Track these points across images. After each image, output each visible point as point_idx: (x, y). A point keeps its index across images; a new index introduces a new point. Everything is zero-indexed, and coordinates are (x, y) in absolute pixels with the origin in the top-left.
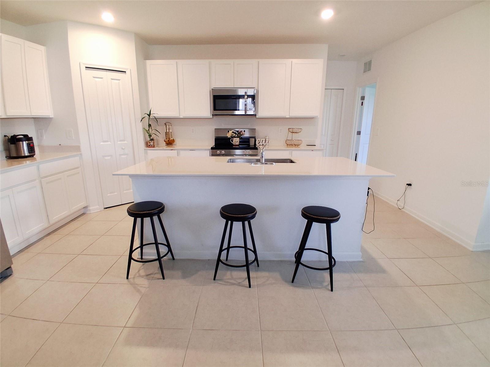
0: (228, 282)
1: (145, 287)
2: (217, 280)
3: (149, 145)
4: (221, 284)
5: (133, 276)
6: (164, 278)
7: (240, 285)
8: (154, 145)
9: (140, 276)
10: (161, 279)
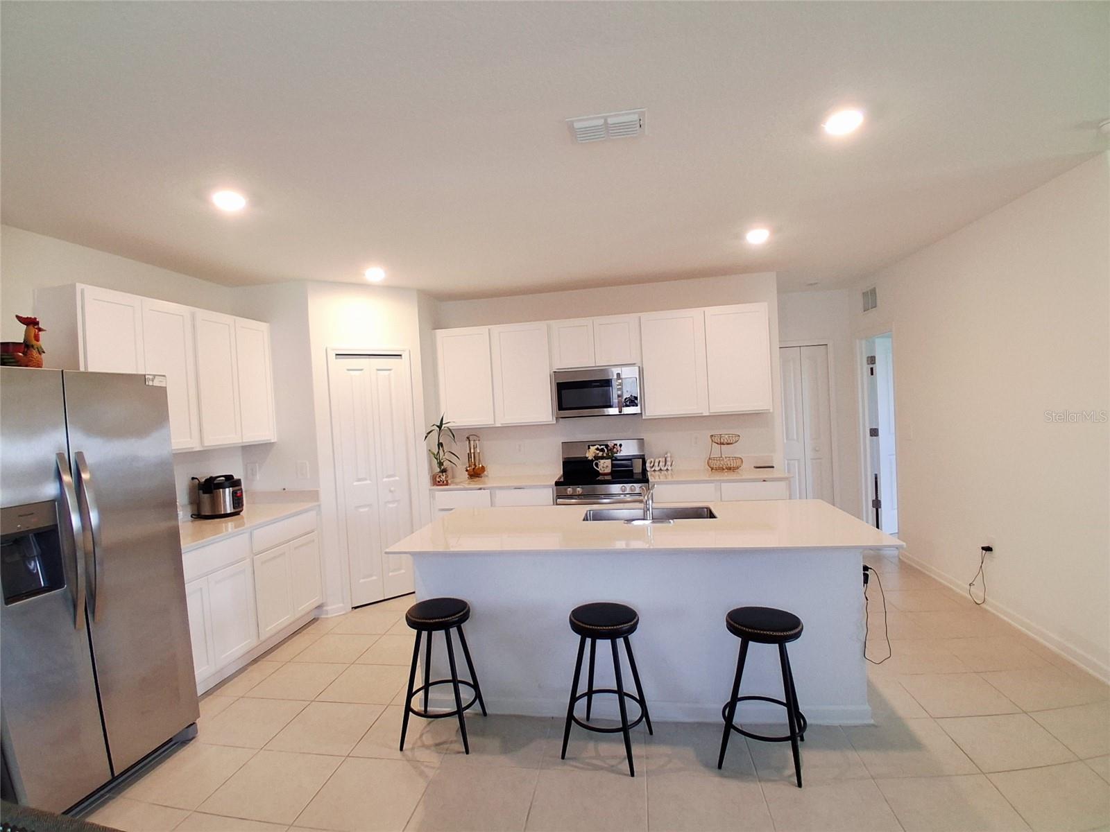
0: (588, 764)
1: (433, 768)
2: (569, 759)
3: (439, 482)
4: (576, 767)
5: (411, 746)
6: (467, 752)
7: (613, 771)
8: (447, 481)
9: (424, 746)
10: (463, 752)
